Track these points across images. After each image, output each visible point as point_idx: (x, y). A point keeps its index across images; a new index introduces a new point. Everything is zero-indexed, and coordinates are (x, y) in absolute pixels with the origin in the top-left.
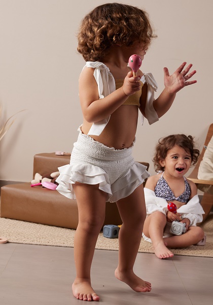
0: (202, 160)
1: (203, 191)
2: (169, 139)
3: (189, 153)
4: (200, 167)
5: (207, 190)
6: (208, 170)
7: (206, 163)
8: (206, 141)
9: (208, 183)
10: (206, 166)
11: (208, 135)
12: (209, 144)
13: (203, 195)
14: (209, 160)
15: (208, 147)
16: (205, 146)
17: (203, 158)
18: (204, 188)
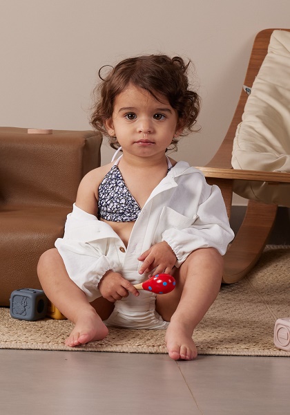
0: (241, 120)
1: (246, 197)
2: (123, 67)
3: (167, 102)
4: (235, 139)
5: (254, 193)
6: (256, 145)
7: (251, 127)
8: (248, 74)
9: (258, 178)
10: (250, 134)
11: (251, 59)
12: (257, 80)
13: (246, 205)
14: (257, 120)
15: (253, 90)
16: (245, 87)
17: (243, 117)
18: (248, 190)
